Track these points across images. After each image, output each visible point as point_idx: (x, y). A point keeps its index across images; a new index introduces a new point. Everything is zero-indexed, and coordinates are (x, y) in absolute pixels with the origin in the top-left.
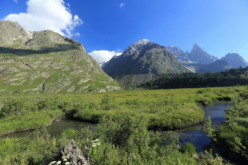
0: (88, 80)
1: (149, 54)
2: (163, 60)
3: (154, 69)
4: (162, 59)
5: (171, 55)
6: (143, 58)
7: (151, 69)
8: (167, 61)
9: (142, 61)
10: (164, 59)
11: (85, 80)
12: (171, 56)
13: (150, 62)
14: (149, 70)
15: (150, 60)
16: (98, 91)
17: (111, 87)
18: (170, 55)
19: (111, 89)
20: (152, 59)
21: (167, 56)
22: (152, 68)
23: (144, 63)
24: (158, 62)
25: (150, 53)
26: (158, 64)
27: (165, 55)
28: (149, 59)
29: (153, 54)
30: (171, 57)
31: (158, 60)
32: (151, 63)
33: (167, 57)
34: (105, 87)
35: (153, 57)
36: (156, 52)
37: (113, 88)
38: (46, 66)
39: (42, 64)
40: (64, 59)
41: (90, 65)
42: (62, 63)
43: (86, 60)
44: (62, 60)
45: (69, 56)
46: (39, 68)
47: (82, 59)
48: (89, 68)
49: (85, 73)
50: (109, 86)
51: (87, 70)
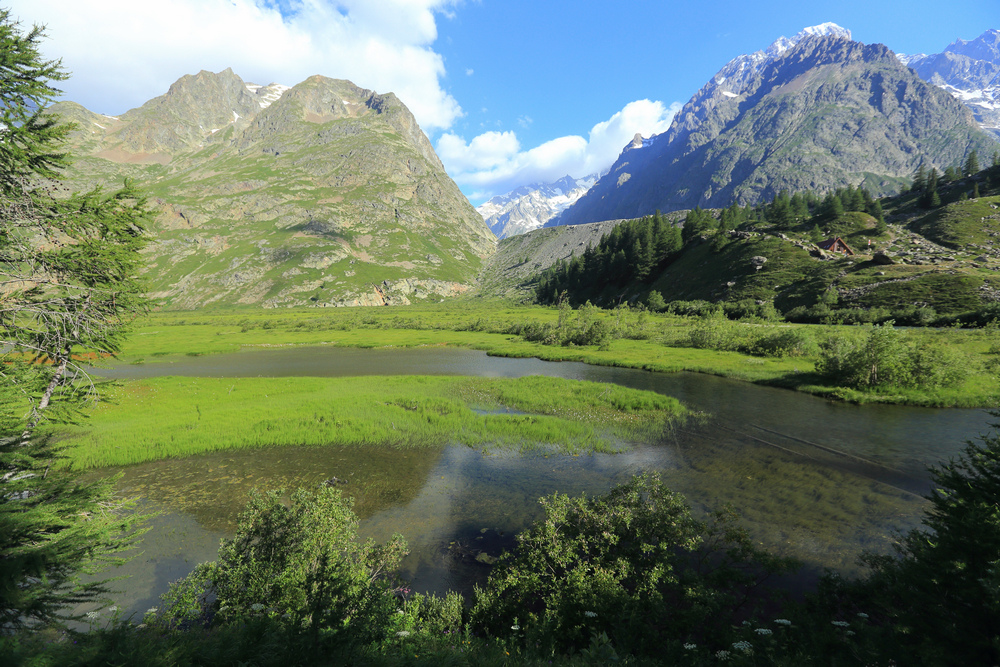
0: (335, 259)
1: (775, 105)
2: (848, 128)
3: (769, 188)
4: (846, 126)
5: (922, 95)
6: (734, 136)
7: (754, 188)
8: (877, 134)
9: (722, 149)
10: (859, 123)
11: (326, 259)
12: (917, 98)
13: (767, 151)
14: (740, 195)
15: (769, 139)
16: (342, 300)
17: (418, 286)
18: (910, 91)
19: (419, 295)
20: (780, 131)
21: (889, 99)
22: (760, 181)
23: (731, 159)
24: (811, 143)
25: (779, 101)
26: (806, 159)
27: (876, 101)
28: (766, 136)
29: (796, 101)
30: (914, 105)
31: (814, 134)
32: (767, 154)
33: (888, 111)
34: (389, 284)
35: (794, 119)
36: (819, 92)
37: (429, 288)
38: (237, 215)
39: (227, 208)
40: (308, 183)
41: (396, 194)
42: (289, 197)
43: (386, 177)
44: (298, 188)
45: (329, 166)
46: (213, 221)
47: (373, 174)
48: (382, 210)
49: (358, 230)
50: (410, 280)
51: (373, 216)
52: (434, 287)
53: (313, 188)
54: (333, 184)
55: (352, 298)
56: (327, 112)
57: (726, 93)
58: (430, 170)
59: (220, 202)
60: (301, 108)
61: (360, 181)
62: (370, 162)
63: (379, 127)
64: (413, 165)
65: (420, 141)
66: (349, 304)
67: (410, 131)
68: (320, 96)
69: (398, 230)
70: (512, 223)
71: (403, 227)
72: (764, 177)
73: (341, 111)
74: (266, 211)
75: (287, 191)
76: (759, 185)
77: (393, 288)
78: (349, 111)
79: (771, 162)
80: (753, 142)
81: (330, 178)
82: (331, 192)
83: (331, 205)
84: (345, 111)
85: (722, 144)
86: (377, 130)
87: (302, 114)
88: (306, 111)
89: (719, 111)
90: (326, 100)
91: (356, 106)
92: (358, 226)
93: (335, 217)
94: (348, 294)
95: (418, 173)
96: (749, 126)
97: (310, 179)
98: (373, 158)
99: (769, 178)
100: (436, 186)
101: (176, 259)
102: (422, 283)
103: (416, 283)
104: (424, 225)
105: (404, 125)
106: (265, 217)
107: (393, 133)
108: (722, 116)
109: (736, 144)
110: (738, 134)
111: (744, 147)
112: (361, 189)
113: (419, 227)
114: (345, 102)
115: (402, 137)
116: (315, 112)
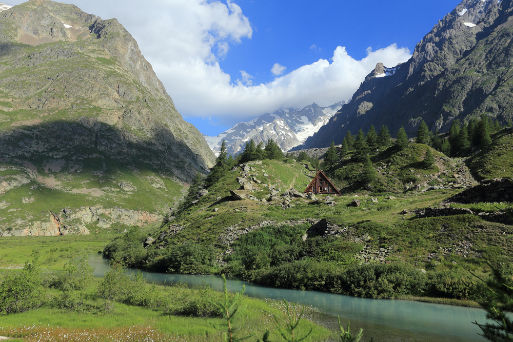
0: (15, 184)
1: (508, 36)
3: (500, 117)
6: (466, 65)
9: (454, 78)
11: (4, 184)
13: (500, 80)
15: (502, 69)
16: (10, 229)
17: (102, 215)
19: (101, 224)
22: (491, 110)
23: (463, 88)
28: (498, 65)
32: (499, 83)
34: (68, 212)
37: (114, 217)
43: (91, 101)
45: (33, 88)
47: (78, 98)
48: (81, 135)
49: (51, 154)
50: (93, 208)
51: (71, 140)
52: (120, 216)
53: (11, 110)
54: (34, 107)
55: (23, 227)
56: (44, 34)
57: (467, 24)
58: (141, 96)
60: (16, 30)
62: (77, 85)
63: (93, 51)
64: (122, 90)
65: (138, 67)
66: (17, 234)
67: (127, 57)
68: (39, 19)
69: (95, 155)
71: (102, 153)
72: (495, 106)
73: (60, 35)
76: (490, 114)
77: (73, 217)
78: (69, 34)
79: (503, 91)
80: (485, 71)
81: (31, 100)
84: (64, 34)
85: (454, 73)
86: (91, 55)
87: (16, 35)
88: (21, 32)
89: (454, 42)
90: (45, 22)
91: (78, 31)
92: (52, 150)
93: (27, 141)
94: (19, 222)
95: (128, 99)
96: (481, 55)
97: (10, 100)
98: (81, 82)
99: (500, 107)
100: (144, 111)
102: (107, 212)
103: (100, 211)
104: (125, 151)
105: (121, 51)
107: (108, 57)
108: (457, 46)
109: (468, 73)
110: (470, 64)
111: (476, 76)
113: (119, 153)
114: (67, 26)
115: (117, 63)
116: (31, 34)
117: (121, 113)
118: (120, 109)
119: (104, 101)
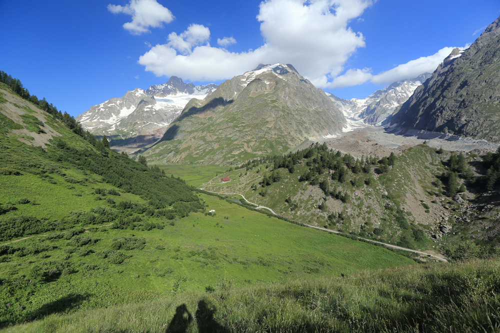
7: (456, 101)
9: (458, 73)
11: (238, 151)
13: (480, 74)
15: (486, 66)
22: (461, 96)
23: (459, 80)
28: (485, 63)
32: (479, 76)
38: (223, 135)
39: (221, 133)
40: (244, 123)
41: (267, 126)
42: (237, 129)
43: (266, 119)
44: (240, 125)
45: (251, 116)
46: (218, 138)
47: (262, 118)
48: (261, 132)
53: (244, 125)
54: (250, 123)
56: (259, 90)
58: (283, 114)
59: (220, 131)
60: (250, 91)
61: (257, 121)
69: (264, 139)
70: (381, 107)
71: (266, 138)
72: (465, 93)
73: (264, 89)
74: (230, 134)
75: (237, 127)
76: (460, 99)
78: (268, 88)
80: (477, 67)
81: (250, 121)
82: (248, 126)
83: (246, 132)
84: (266, 88)
87: (250, 94)
88: (252, 92)
90: (259, 86)
91: (272, 84)
93: (246, 136)
95: (277, 116)
96: (480, 56)
97: (245, 121)
100: (282, 120)
101: (207, 150)
104: (273, 137)
105: (280, 95)
106: (230, 136)
107: (274, 99)
109: (466, 70)
111: (470, 72)
112: (257, 125)
113: (271, 138)
114: (268, 83)
115: (278, 101)
116: (255, 91)
117: (274, 122)
118: (274, 121)
119: (270, 119)
